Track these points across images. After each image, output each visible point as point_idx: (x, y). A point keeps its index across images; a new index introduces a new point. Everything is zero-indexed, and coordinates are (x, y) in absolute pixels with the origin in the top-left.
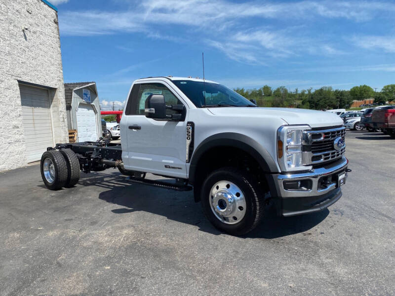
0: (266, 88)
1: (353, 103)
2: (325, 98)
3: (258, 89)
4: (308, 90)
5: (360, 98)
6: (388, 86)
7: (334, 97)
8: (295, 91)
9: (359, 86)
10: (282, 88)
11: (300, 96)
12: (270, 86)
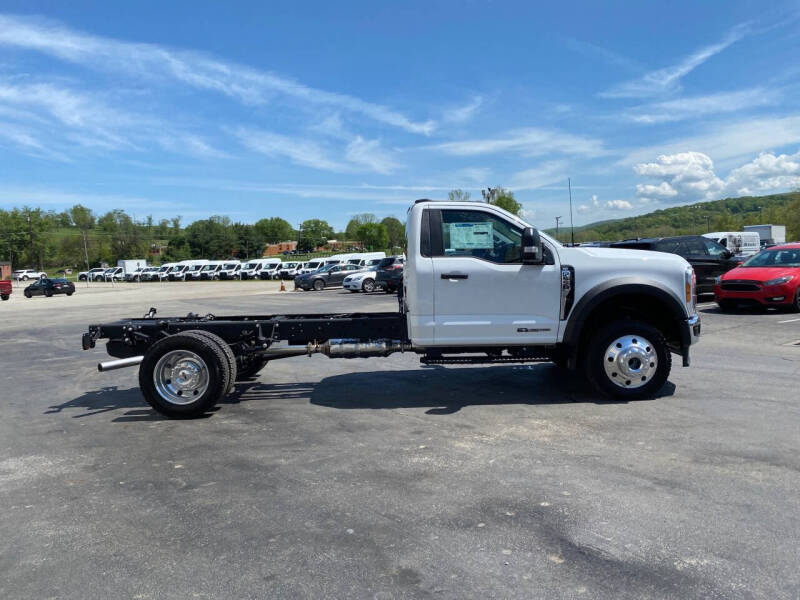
0: (79, 211)
1: (267, 248)
2: (218, 238)
3: (58, 212)
4: (172, 220)
5: (273, 239)
6: (310, 222)
7: (234, 237)
8: (147, 220)
9: (269, 219)
10: (119, 214)
11: (157, 232)
12: (88, 208)
